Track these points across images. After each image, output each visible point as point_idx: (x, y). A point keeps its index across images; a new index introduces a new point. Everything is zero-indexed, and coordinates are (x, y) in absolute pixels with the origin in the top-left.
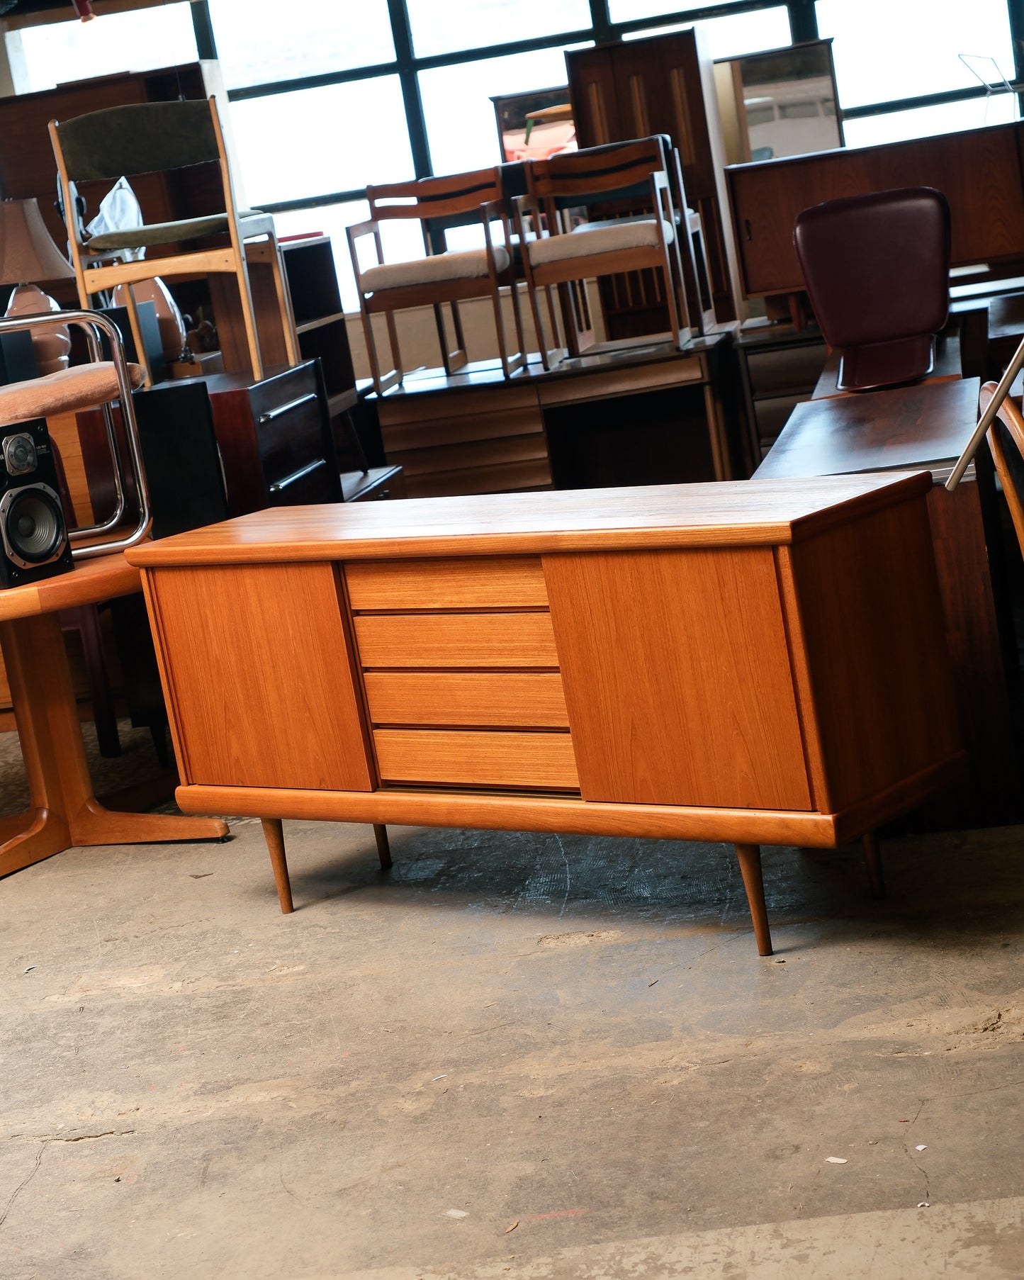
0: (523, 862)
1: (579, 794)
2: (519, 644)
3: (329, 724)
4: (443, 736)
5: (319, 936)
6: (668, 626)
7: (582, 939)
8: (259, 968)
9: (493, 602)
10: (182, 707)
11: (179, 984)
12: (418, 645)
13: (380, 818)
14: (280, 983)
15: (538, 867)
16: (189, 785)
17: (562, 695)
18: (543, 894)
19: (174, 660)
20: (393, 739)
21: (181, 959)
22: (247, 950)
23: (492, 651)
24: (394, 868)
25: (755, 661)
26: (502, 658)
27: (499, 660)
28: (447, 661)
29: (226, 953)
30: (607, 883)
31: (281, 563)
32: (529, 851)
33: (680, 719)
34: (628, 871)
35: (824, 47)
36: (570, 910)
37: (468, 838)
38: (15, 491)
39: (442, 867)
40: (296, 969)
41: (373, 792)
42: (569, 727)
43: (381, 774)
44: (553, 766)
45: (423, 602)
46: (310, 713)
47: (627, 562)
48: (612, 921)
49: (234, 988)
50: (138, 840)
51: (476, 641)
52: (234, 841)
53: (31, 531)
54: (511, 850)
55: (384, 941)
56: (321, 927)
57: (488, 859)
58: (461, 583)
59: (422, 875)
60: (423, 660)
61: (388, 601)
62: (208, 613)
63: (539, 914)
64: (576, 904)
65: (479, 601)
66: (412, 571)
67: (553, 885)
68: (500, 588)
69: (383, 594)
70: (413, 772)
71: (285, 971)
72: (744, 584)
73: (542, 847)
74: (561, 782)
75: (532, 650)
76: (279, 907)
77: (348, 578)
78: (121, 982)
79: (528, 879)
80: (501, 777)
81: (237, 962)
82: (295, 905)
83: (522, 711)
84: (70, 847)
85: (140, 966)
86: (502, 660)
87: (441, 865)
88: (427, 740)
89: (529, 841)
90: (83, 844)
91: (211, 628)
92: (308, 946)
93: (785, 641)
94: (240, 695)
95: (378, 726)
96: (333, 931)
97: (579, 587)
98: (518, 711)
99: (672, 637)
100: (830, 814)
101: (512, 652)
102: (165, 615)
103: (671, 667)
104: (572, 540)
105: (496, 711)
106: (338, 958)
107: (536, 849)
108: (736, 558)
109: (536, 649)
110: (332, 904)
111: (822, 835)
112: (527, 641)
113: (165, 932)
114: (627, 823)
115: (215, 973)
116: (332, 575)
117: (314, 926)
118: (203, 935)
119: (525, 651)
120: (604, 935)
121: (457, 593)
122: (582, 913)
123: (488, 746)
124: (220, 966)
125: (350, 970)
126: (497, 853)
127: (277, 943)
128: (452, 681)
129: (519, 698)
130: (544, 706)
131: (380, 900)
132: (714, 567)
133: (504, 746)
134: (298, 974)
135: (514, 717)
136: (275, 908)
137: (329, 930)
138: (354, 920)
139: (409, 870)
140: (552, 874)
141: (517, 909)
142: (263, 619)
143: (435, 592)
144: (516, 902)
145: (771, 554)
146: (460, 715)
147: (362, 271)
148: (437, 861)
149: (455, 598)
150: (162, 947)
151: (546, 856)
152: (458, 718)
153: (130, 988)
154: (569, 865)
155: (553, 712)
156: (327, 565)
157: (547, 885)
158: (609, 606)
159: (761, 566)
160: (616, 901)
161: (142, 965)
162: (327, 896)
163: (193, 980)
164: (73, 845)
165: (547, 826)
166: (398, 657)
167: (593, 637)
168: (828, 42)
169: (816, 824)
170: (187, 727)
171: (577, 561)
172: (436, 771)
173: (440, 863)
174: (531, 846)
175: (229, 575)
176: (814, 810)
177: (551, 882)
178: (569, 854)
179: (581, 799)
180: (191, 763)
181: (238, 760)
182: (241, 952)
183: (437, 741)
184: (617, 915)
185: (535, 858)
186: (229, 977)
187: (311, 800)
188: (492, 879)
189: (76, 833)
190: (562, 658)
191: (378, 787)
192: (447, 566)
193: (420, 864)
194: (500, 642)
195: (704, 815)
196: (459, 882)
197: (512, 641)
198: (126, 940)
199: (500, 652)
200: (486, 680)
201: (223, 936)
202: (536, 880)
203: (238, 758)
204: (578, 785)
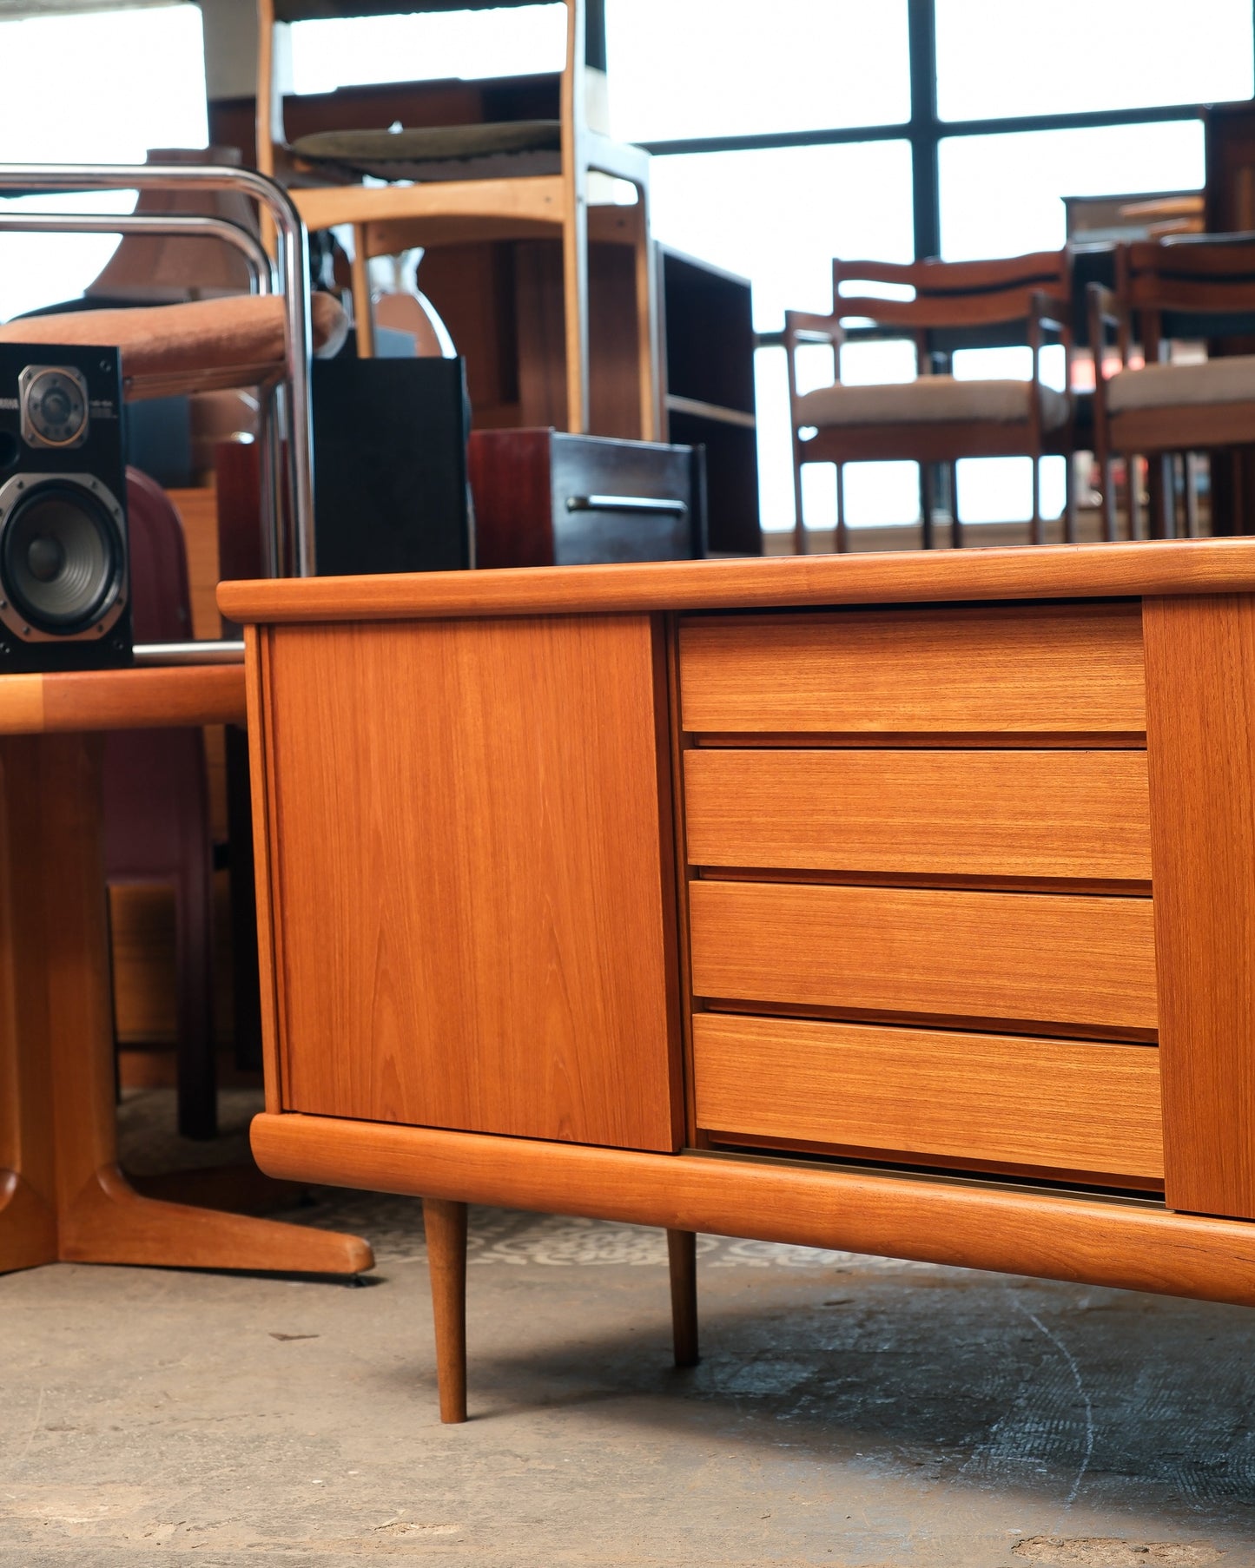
0: (987, 1389)
1: (1161, 1197)
2: (1057, 823)
3: (598, 991)
4: (852, 1034)
5: (507, 1474)
7: (1120, 1556)
8: (356, 1518)
9: (1011, 719)
10: (290, 938)
11: (171, 1529)
12: (821, 818)
13: (682, 1216)
14: (395, 1555)
15: (1021, 1402)
16: (283, 1111)
17: (1150, 951)
18: (1030, 1454)
19: (288, 829)
20: (737, 1036)
21: (194, 1481)
22: (342, 1480)
23: (992, 839)
24: (701, 1369)
26: (1013, 854)
27: (1006, 860)
28: (885, 858)
29: (294, 1482)
30: (1182, 1451)
31: (540, 616)
32: (1003, 1370)
34: (1230, 1434)
36: (1093, 1493)
37: (870, 1335)
38: (31, 479)
39: (808, 1379)
40: (441, 1531)
41: (676, 1153)
42: (1155, 1031)
43: (699, 1115)
44: (1104, 1121)
45: (845, 717)
46: (559, 964)
48: (1194, 1526)
49: (288, 1553)
50: (189, 1262)
51: (958, 813)
52: (381, 1287)
53: (53, 571)
54: (963, 1364)
55: (652, 1500)
56: (517, 1456)
57: (909, 1376)
58: (940, 674)
59: (760, 1387)
60: (829, 854)
61: (766, 712)
63: (1016, 1491)
64: (1106, 1483)
65: (977, 718)
66: (831, 643)
67: (1054, 1441)
68: (1034, 686)
69: (758, 697)
70: (771, 1115)
71: (415, 1531)
73: (1032, 1367)
74: (1119, 1162)
75: (1089, 839)
76: (436, 1409)
77: (683, 659)
78: (46, 1510)
79: (996, 1421)
80: (974, 1141)
81: (313, 1501)
82: (471, 1409)
83: (1044, 986)
84: (54, 1261)
85: (99, 1484)
86: (1013, 860)
87: (805, 1375)
88: (811, 1043)
89: (1003, 1355)
90: (79, 1259)
92: (480, 1489)
94: (415, 917)
95: (709, 1005)
96: (543, 1467)
97: (1227, 682)
98: (1034, 985)
101: (1039, 841)
102: (284, 730)
104: (1226, 561)
105: (983, 982)
106: (539, 1521)
107: (1020, 1370)
109: (1100, 836)
110: (551, 1417)
112: (1079, 817)
113: (181, 1426)
115: (255, 1517)
116: (650, 649)
117: (503, 1453)
118: (259, 1441)
119: (1071, 840)
120: (1174, 1553)
121: (926, 698)
122: (1119, 1502)
123: (955, 1064)
124: (272, 1504)
125: (564, 1548)
126: (930, 1367)
127: (411, 1474)
128: (888, 906)
129: (1043, 954)
130: (1102, 974)
131: (661, 1421)
133: (990, 1067)
134: (442, 1541)
135: (1023, 998)
136: (427, 1412)
137: (533, 1464)
138: (592, 1452)
139: (733, 1376)
140: (1053, 1418)
141: (967, 1476)
142: (487, 746)
143: (877, 693)
144: (966, 1461)
146: (898, 988)
147: (803, 390)
148: (798, 1366)
149: (920, 709)
150: (161, 1453)
151: (1042, 1385)
152: (891, 995)
153: (59, 1524)
154: (1093, 1407)
155: (1120, 991)
156: (640, 623)
157: (1040, 1437)
160: (1204, 1489)
161: (104, 1483)
162: (546, 1402)
163: (202, 1524)
164: (61, 1257)
165: (1071, 1262)
166: (773, 844)
170: (296, 985)
172: (824, 1116)
173: (805, 1371)
174: (1009, 1363)
177: (1049, 1433)
178: (1093, 1386)
179: (1162, 1207)
180: (293, 1062)
181: (390, 1064)
182: (328, 1482)
183: (837, 1045)
184: (1205, 1515)
185: (1016, 1386)
186: (283, 1529)
187: (536, 1161)
188: (913, 1412)
189: (69, 1235)
190: (1161, 859)
191: (687, 1146)
192: (912, 634)
193: (760, 1367)
194: (1015, 815)
196: (841, 1408)
197: (1043, 815)
198: (92, 1431)
199: (1013, 841)
200: (970, 906)
201: (299, 1448)
202: (1015, 1426)
203: (392, 1057)
204: (1159, 1174)
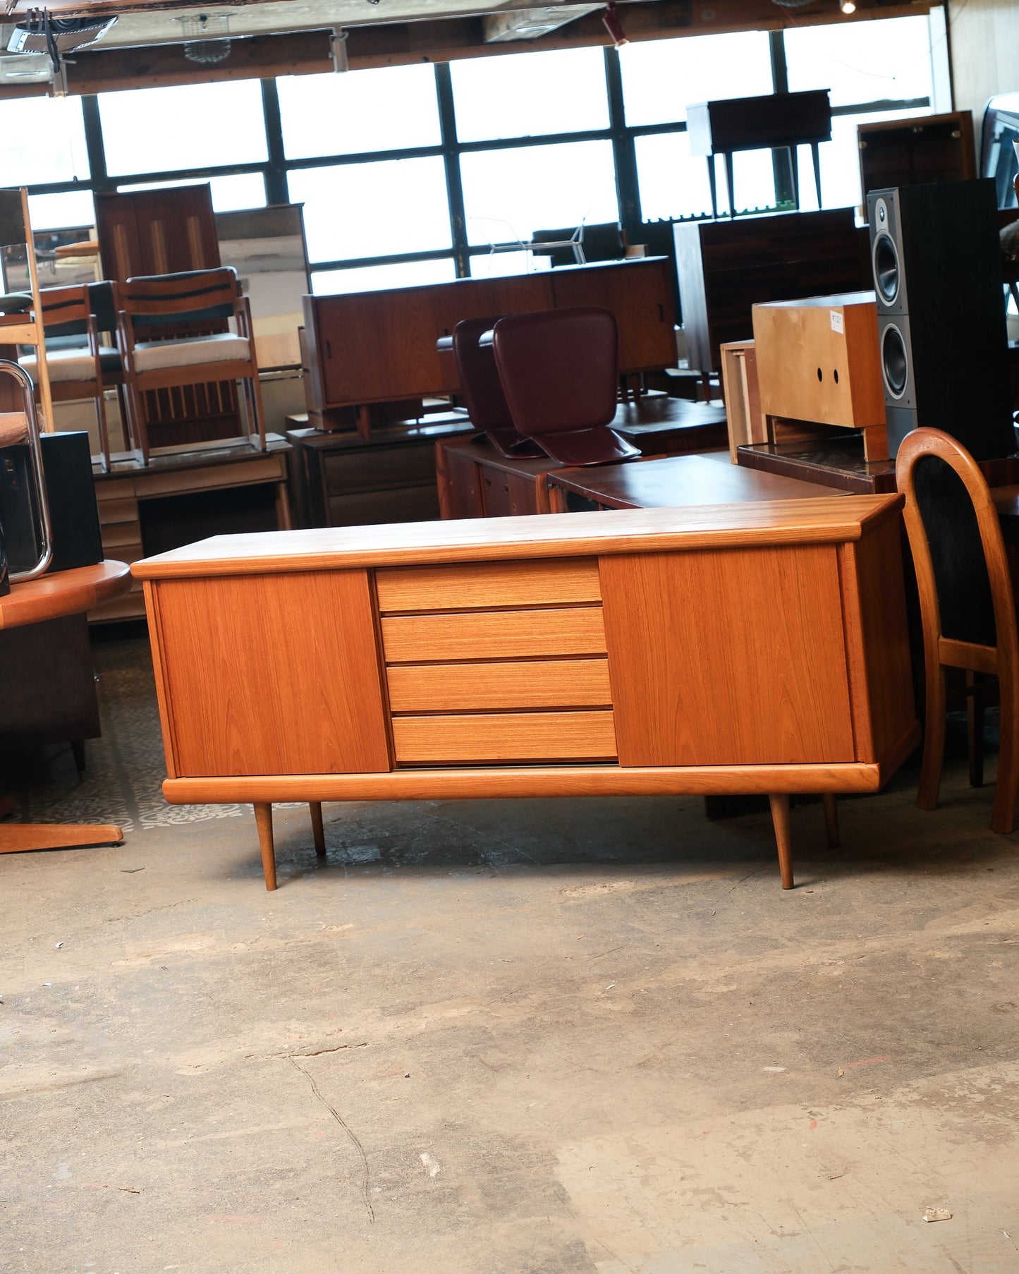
1: (618, 763)
3: (348, 715)
6: (725, 613)
9: (539, 599)
10: (176, 707)
12: (451, 640)
16: (177, 778)
17: (607, 677)
20: (414, 725)
25: (810, 639)
28: (481, 653)
31: (309, 571)
33: (729, 691)
35: (296, 210)
40: (347, 926)
41: (391, 772)
42: (611, 705)
43: (398, 756)
44: (587, 739)
46: (327, 705)
47: (688, 561)
50: (29, 849)
51: (515, 634)
58: (504, 584)
60: (454, 654)
61: (420, 602)
62: (219, 620)
65: (523, 599)
69: (417, 596)
71: (338, 929)
72: (805, 576)
75: (574, 640)
77: (378, 583)
83: (558, 693)
91: (221, 632)
93: (841, 622)
94: (248, 693)
95: (400, 714)
97: (636, 583)
98: (555, 694)
99: (728, 622)
100: (874, 763)
101: (552, 642)
103: (725, 649)
105: (531, 695)
108: (800, 554)
109: (579, 639)
111: (868, 781)
112: (569, 632)
114: (669, 783)
116: (367, 581)
120: (615, 885)
121: (498, 593)
123: (519, 725)
128: (484, 670)
129: (556, 682)
130: (583, 687)
132: (776, 563)
133: (536, 725)
135: (550, 699)
142: (283, 622)
143: (475, 592)
145: (835, 551)
149: (496, 597)
152: (487, 703)
156: (362, 572)
158: (666, 599)
159: (823, 561)
165: (584, 790)
166: (426, 651)
167: (646, 625)
168: (299, 207)
169: (861, 772)
170: (181, 724)
171: (635, 561)
175: (248, 585)
176: (856, 762)
179: (618, 766)
181: (237, 752)
190: (610, 644)
191: (394, 768)
194: (542, 634)
195: (749, 772)
197: (554, 633)
203: (238, 750)
204: (615, 754)
